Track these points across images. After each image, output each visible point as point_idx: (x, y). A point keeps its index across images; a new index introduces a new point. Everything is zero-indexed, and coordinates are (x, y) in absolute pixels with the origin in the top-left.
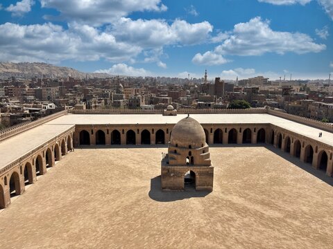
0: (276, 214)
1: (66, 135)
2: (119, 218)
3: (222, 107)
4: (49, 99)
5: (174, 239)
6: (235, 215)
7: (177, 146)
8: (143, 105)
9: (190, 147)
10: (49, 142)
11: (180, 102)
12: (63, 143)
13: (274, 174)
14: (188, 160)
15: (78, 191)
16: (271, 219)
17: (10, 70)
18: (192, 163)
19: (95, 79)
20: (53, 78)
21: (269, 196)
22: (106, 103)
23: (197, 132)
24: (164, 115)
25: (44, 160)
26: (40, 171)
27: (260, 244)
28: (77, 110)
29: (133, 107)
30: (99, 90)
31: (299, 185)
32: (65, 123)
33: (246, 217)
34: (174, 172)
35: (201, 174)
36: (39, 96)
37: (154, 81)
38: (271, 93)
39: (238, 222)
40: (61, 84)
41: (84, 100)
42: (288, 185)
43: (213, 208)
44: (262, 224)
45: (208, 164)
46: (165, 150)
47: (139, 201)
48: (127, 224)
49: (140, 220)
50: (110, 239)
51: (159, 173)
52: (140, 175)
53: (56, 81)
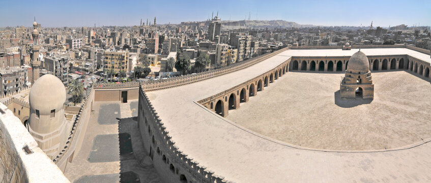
0: (413, 109)
1: (286, 63)
2: (314, 115)
3: (380, 44)
4: (281, 40)
5: (352, 133)
6: (389, 114)
7: (351, 72)
8: (331, 43)
9: (359, 73)
10: (277, 67)
11: (353, 40)
12: (284, 68)
13: (409, 85)
14: (358, 81)
15: (290, 95)
16: (411, 113)
17: (266, 24)
18: (360, 83)
19: (306, 28)
20: (284, 28)
21: (408, 99)
22: (309, 42)
23: (364, 62)
24: (343, 50)
25: (274, 75)
26: (271, 81)
27: (408, 131)
28: (294, 47)
29: (325, 45)
30: (307, 34)
31: (423, 90)
32: (286, 55)
33: (396, 114)
34: (349, 88)
35: (366, 89)
36: (276, 37)
37: (339, 28)
38: (408, 34)
39: (392, 119)
40: (287, 31)
41: (298, 41)
42: (417, 91)
43: (375, 110)
44: (407, 117)
45: (371, 83)
46: (343, 75)
47: (327, 105)
48: (320, 120)
49: (328, 118)
50: (310, 128)
51: (339, 89)
52: (327, 89)
53: (286, 30)
